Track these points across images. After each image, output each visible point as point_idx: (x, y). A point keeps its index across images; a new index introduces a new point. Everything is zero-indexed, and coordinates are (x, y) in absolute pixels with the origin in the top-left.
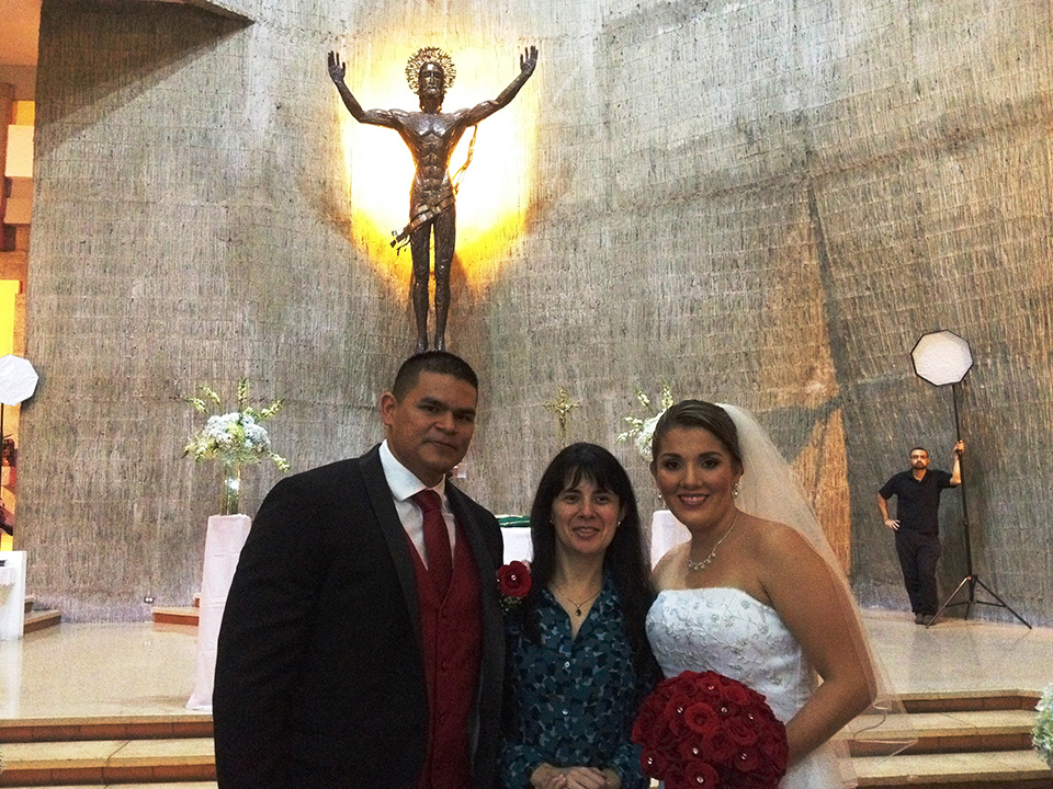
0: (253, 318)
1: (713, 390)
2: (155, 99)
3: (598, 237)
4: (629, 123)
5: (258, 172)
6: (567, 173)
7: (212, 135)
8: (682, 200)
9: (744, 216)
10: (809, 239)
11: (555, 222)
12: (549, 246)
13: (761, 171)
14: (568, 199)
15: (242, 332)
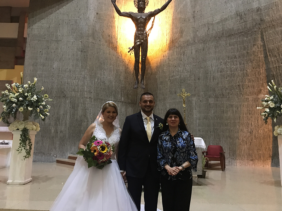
0: (88, 74)
1: (228, 97)
2: (62, 11)
3: (191, 51)
4: (201, 16)
5: (91, 32)
6: (182, 32)
7: (78, 21)
8: (218, 38)
9: (238, 42)
10: (261, 48)
11: (177, 47)
12: (176, 54)
13: (245, 27)
14: (182, 40)
15: (84, 78)
